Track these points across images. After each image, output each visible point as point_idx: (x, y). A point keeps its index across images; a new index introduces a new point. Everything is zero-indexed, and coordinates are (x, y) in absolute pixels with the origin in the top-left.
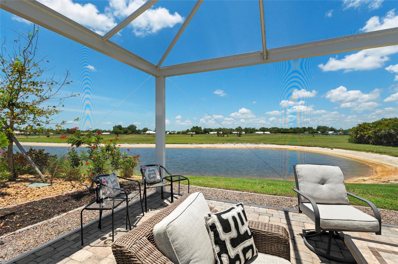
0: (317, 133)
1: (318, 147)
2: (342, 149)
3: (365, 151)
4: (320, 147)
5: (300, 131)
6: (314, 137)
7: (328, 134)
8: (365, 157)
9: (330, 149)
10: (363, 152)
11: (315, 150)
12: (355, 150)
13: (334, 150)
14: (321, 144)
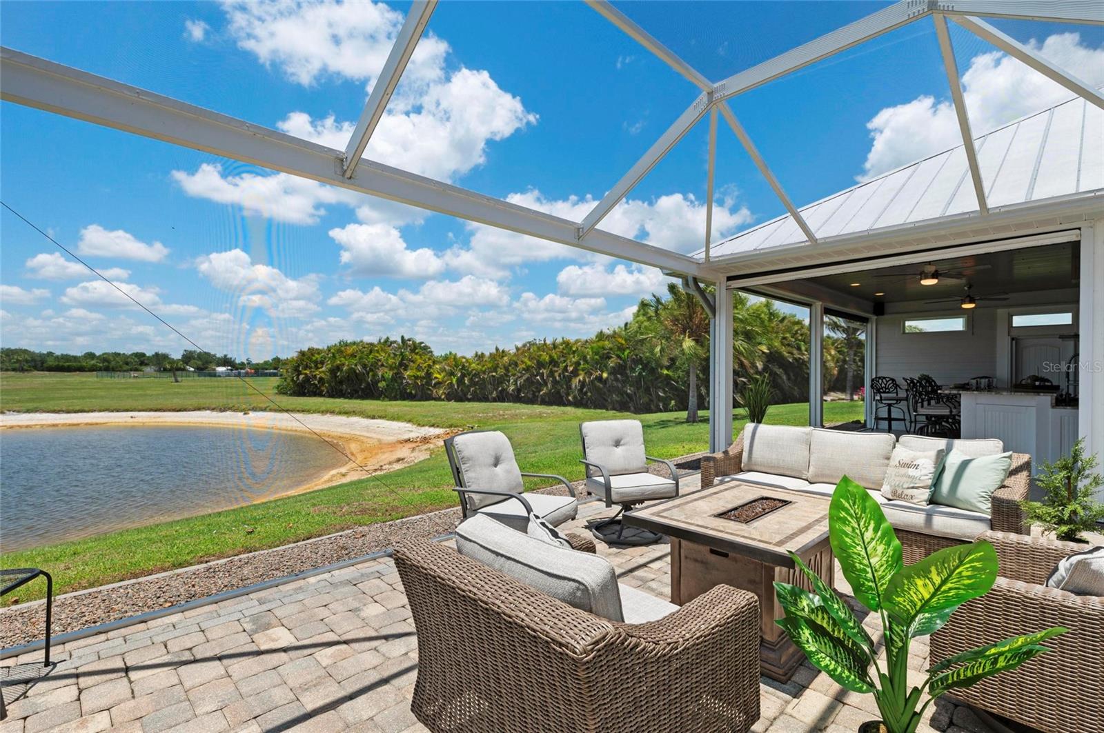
0: (184, 370)
1: (208, 412)
2: (271, 410)
3: (319, 412)
4: (213, 409)
5: (127, 364)
6: (177, 381)
7: (214, 375)
8: (322, 426)
9: (241, 414)
10: (315, 415)
11: (200, 420)
12: (298, 411)
13: (252, 414)
14: (215, 403)
